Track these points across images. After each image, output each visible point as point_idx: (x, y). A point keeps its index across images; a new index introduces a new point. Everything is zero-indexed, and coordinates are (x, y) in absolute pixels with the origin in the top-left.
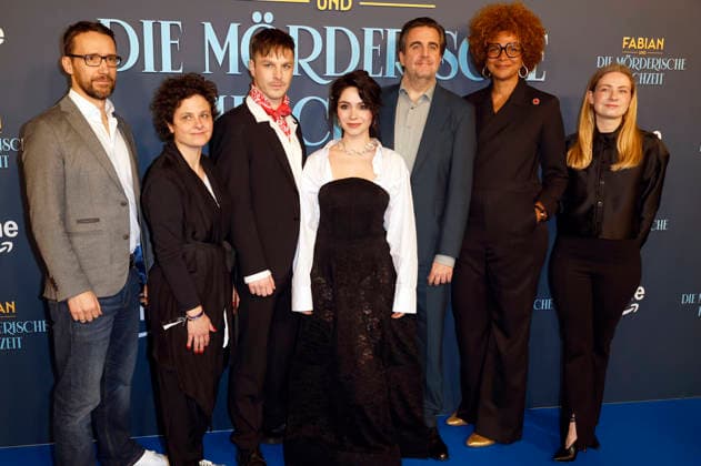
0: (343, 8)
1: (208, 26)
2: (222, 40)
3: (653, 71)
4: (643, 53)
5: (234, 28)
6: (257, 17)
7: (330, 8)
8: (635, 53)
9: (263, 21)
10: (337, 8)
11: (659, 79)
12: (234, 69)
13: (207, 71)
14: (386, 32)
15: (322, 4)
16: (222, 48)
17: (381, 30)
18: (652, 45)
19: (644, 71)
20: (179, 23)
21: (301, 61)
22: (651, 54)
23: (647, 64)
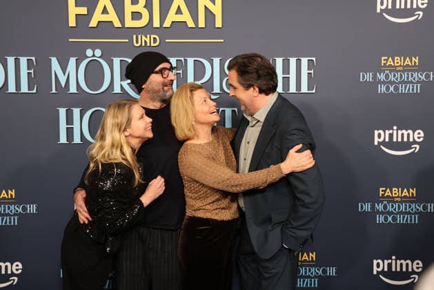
0: (152, 45)
1: (54, 61)
2: (64, 69)
3: (411, 82)
4: (399, 68)
5: (73, 61)
6: (89, 52)
7: (143, 45)
8: (393, 69)
9: (94, 56)
10: (148, 45)
11: (417, 89)
12: (73, 89)
13: (54, 91)
14: (186, 60)
15: (137, 42)
16: (64, 74)
17: (182, 59)
18: (408, 62)
19: (402, 82)
20: (33, 59)
21: (122, 83)
22: (406, 69)
23: (405, 77)
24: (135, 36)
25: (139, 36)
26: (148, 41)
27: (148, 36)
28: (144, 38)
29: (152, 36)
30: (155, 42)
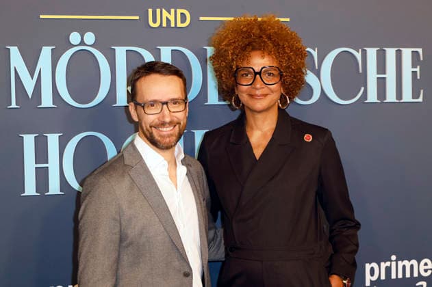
0: (179, 25)
1: (14, 51)
2: (31, 65)
5: (46, 52)
6: (75, 38)
7: (164, 25)
9: (82, 43)
10: (173, 25)
12: (47, 101)
13: (14, 105)
15: (155, 21)
16: (32, 76)
24: (150, 11)
25: (158, 11)
26: (172, 18)
27: (173, 11)
28: (165, 13)
29: (179, 11)
30: (183, 20)
